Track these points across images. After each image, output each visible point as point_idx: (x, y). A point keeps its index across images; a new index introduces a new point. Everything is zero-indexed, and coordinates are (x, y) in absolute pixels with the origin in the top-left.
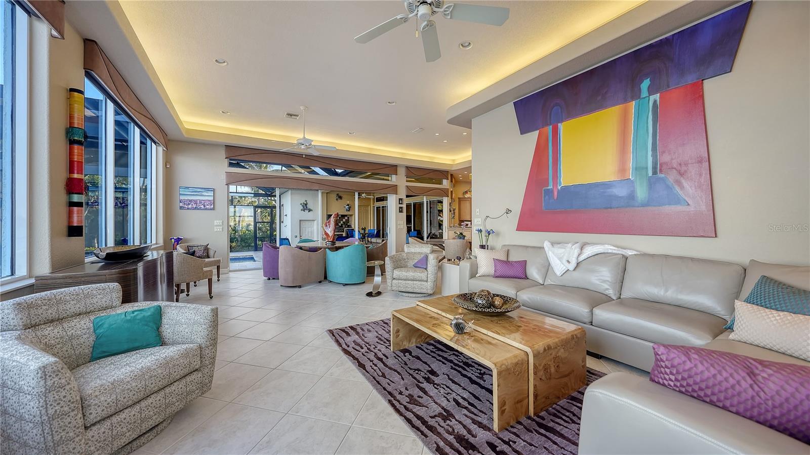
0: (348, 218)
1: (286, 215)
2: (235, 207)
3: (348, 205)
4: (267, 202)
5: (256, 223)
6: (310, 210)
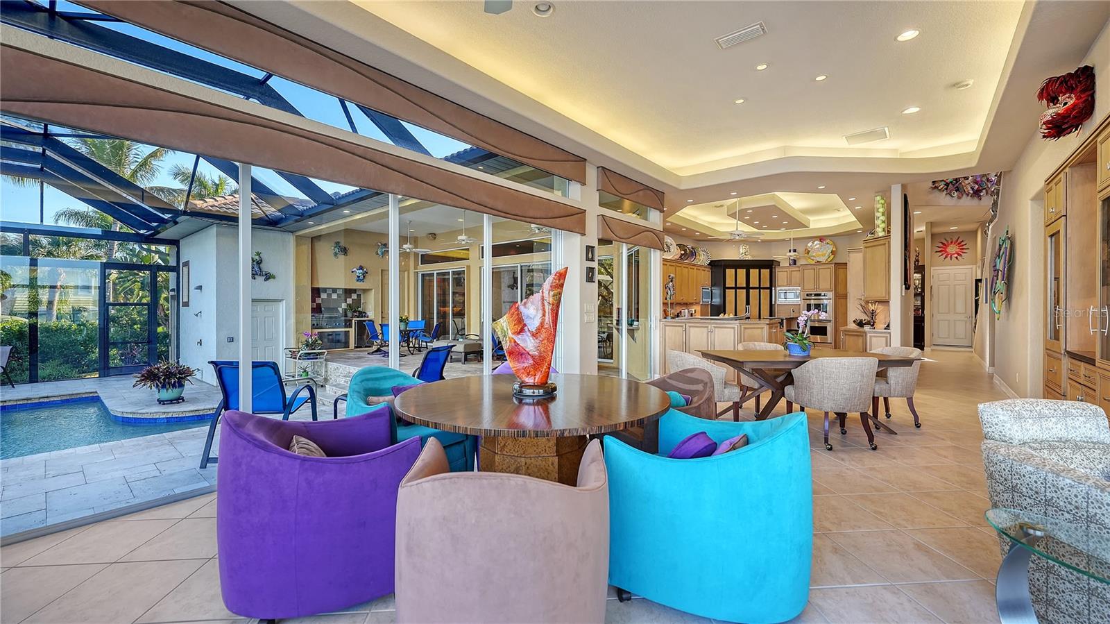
0: (359, 296)
1: (200, 288)
2: (34, 263)
3: (361, 268)
4: (137, 256)
5: (104, 304)
6: (268, 277)
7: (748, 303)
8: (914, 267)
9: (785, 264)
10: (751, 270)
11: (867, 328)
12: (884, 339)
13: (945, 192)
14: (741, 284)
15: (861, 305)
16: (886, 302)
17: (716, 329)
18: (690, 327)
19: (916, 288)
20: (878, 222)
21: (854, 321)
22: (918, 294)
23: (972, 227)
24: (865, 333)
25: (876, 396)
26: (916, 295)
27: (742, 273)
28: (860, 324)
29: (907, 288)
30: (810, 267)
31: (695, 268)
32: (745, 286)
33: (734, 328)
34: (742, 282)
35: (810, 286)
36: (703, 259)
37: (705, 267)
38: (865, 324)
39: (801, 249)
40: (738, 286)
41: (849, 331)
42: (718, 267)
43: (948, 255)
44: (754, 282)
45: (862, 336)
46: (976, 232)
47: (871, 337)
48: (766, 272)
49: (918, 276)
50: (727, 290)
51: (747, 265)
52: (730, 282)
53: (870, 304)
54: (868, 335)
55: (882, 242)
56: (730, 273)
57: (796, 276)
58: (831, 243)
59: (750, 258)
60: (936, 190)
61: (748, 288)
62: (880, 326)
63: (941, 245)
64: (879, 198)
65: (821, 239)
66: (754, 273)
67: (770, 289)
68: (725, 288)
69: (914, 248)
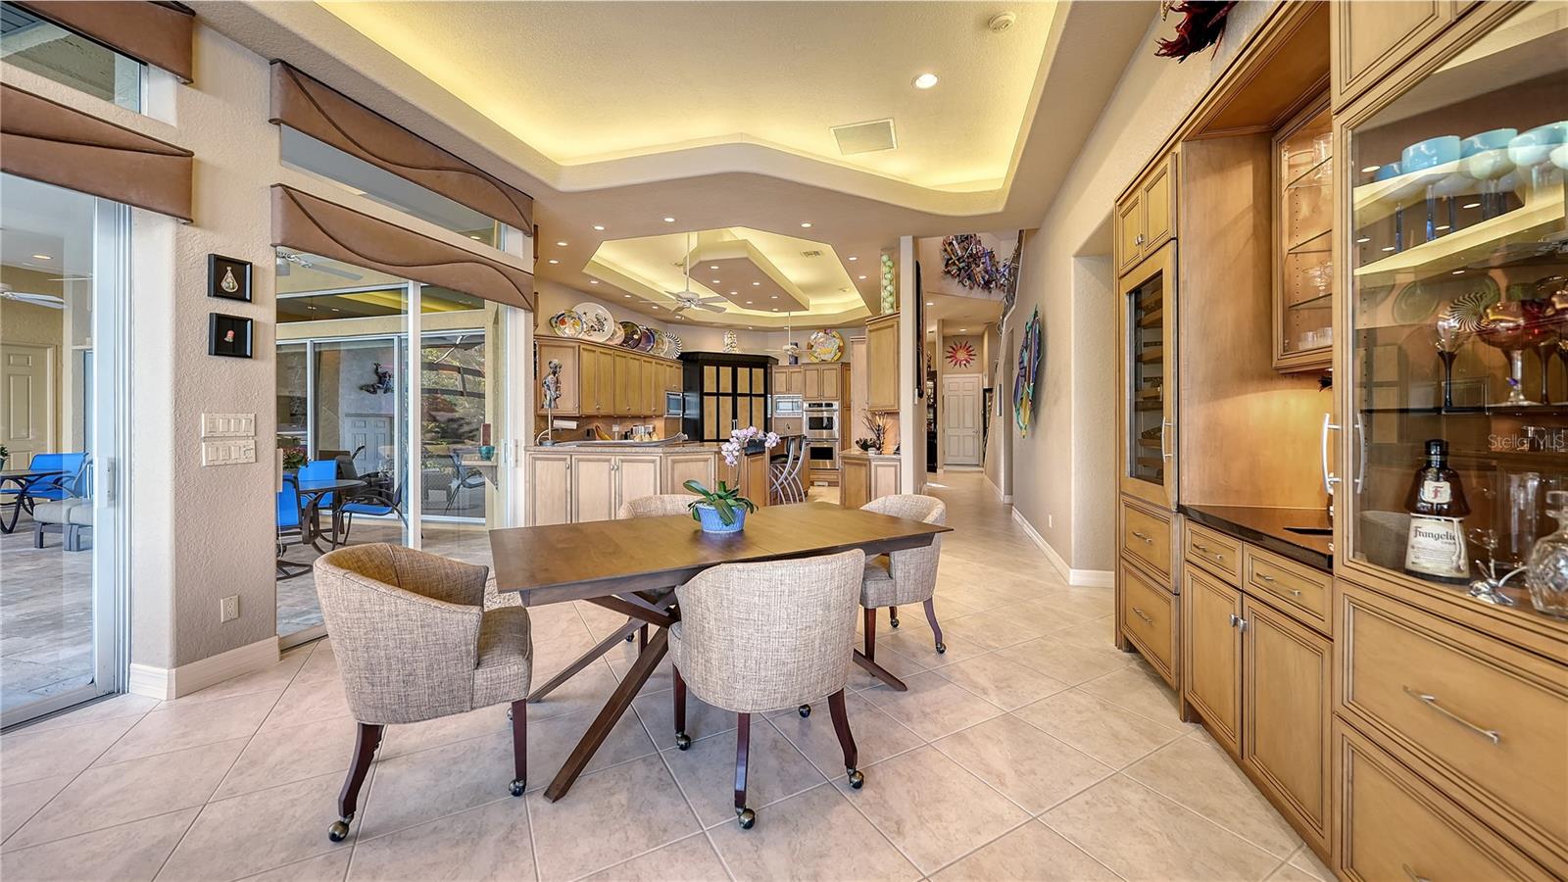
7: (735, 416)
8: (925, 374)
9: (784, 362)
10: (739, 369)
11: (872, 452)
12: (893, 469)
13: (957, 280)
14: (724, 388)
15: (868, 419)
16: (894, 414)
17: (625, 464)
18: (579, 460)
19: (929, 398)
20: (884, 294)
21: (857, 442)
22: (931, 405)
23: (977, 329)
24: (869, 460)
25: (870, 607)
26: (929, 406)
27: (726, 372)
28: (865, 446)
29: (921, 395)
30: (812, 367)
31: (654, 361)
32: (730, 391)
33: (654, 461)
34: (726, 385)
35: (813, 392)
36: (669, 347)
37: (671, 361)
38: (871, 446)
39: (803, 344)
40: (721, 391)
41: (850, 458)
42: (692, 362)
43: (958, 362)
44: (743, 387)
45: (865, 465)
46: (982, 337)
47: (876, 466)
48: (759, 372)
49: (930, 384)
50: (705, 397)
51: (734, 362)
52: (709, 386)
53: (877, 417)
54: (873, 463)
55: (889, 323)
56: (709, 371)
57: (797, 378)
58: (837, 336)
59: (737, 351)
60: (948, 275)
61: (735, 394)
62: (889, 448)
63: (951, 350)
64: (885, 258)
65: (826, 329)
66: (743, 373)
67: (765, 396)
68: (702, 394)
69: (927, 351)
